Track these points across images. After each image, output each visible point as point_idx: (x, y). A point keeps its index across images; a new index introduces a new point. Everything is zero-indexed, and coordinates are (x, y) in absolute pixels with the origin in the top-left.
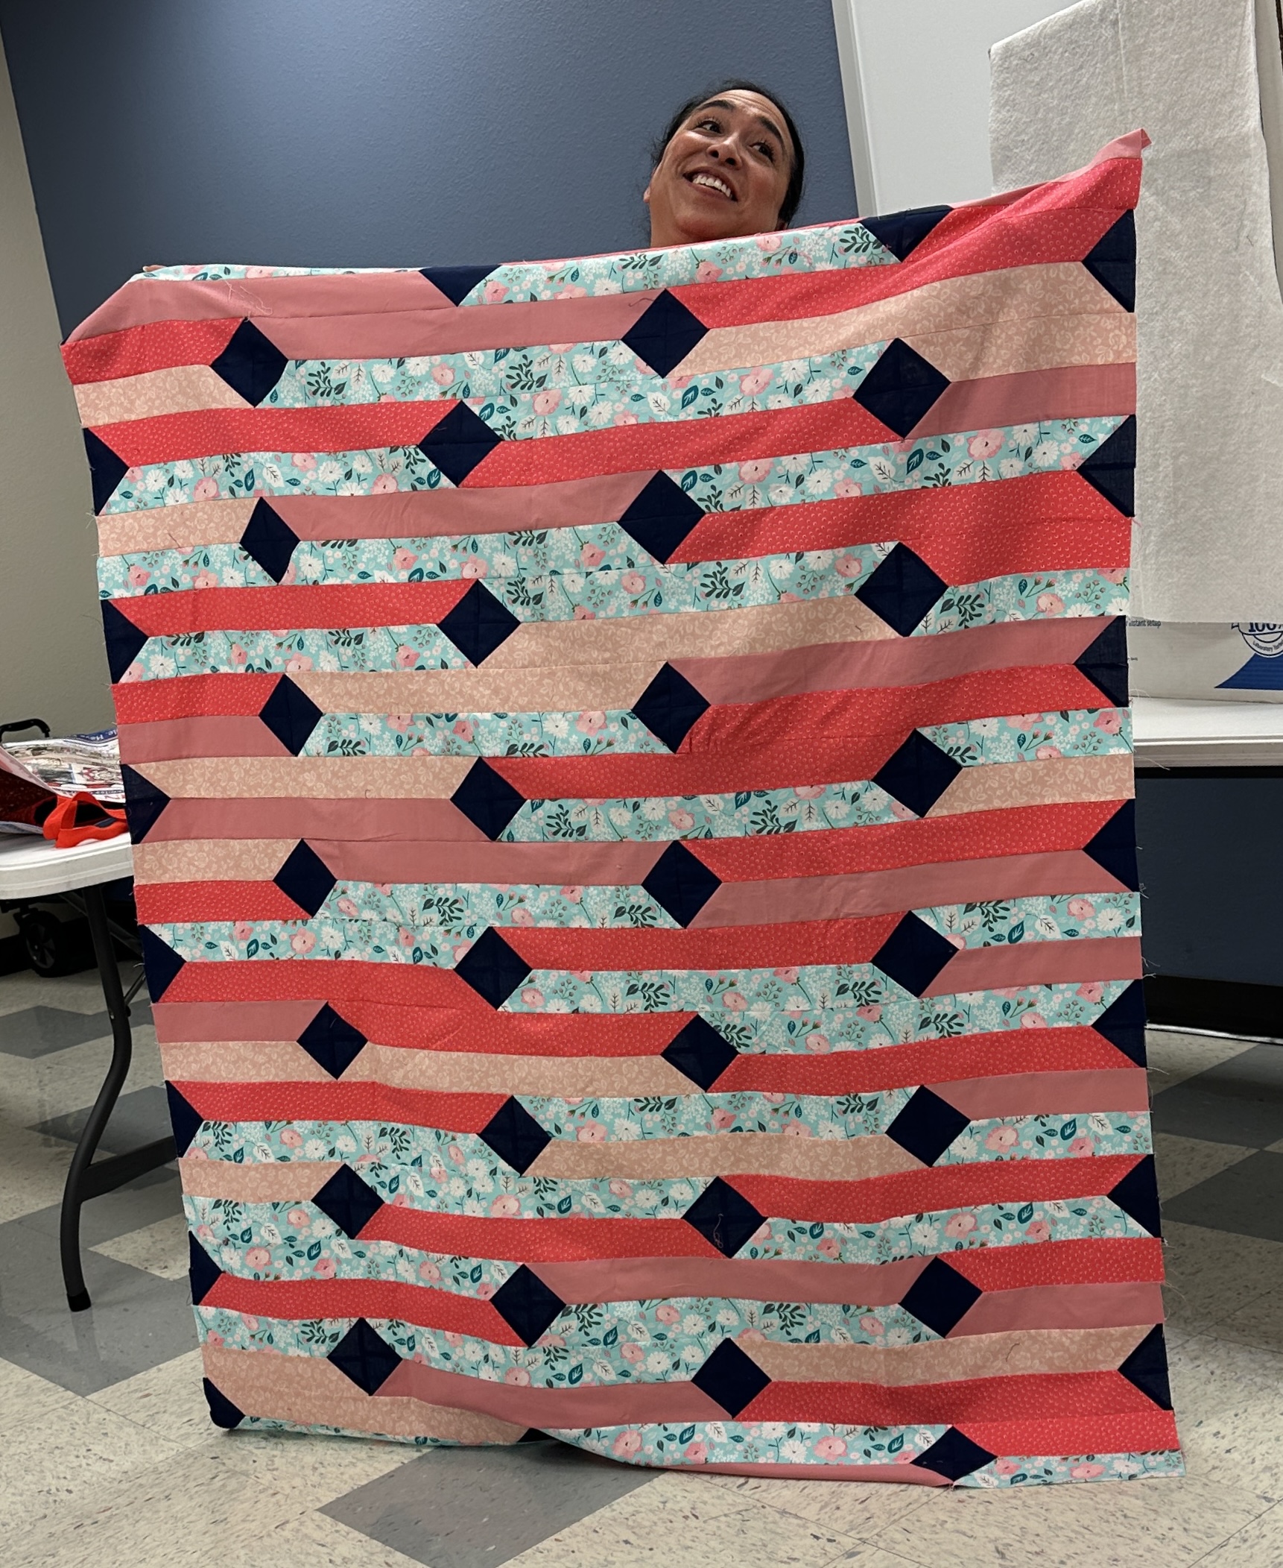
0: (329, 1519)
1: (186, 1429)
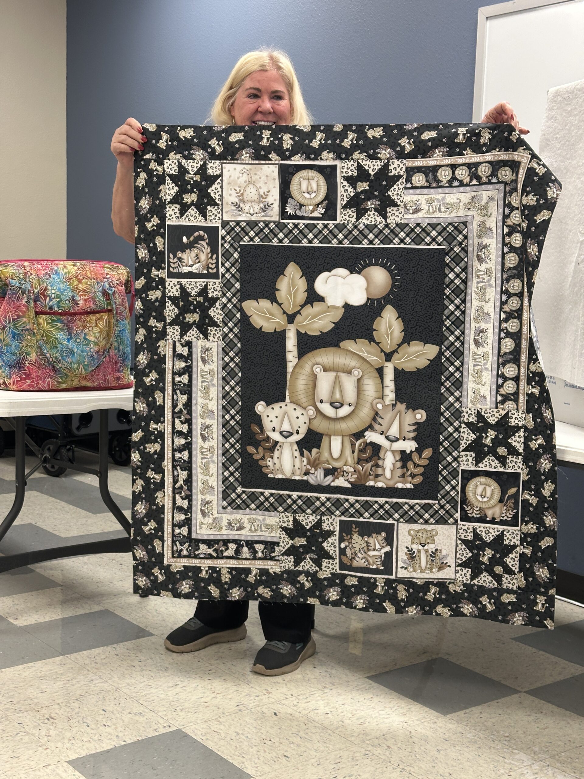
0: (71, 768)
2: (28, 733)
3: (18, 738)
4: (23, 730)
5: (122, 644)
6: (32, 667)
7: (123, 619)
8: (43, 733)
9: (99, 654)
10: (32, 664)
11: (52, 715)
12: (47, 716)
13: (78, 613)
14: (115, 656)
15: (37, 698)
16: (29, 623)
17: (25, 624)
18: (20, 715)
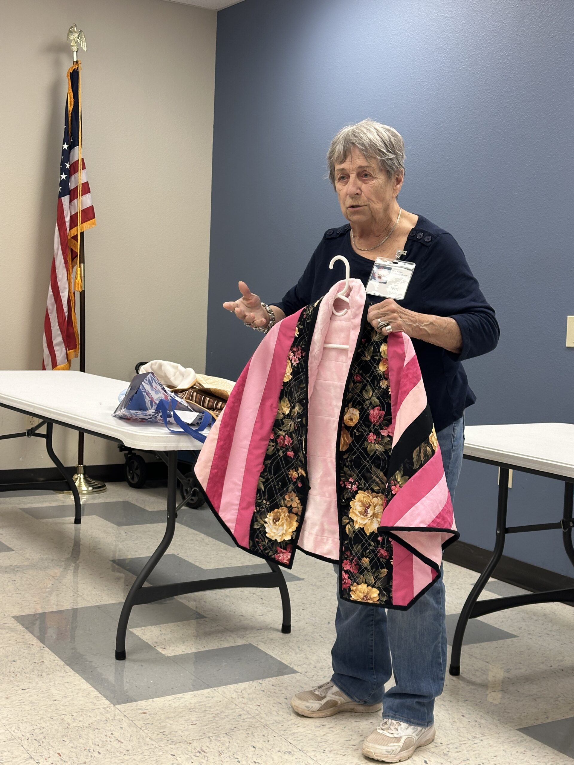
4: (177, 762)
5: (267, 680)
6: (181, 698)
7: (267, 654)
9: (245, 689)
10: (181, 695)
11: (204, 749)
12: (199, 749)
13: (223, 646)
14: (261, 692)
15: (188, 730)
16: (177, 654)
17: (173, 654)
18: (172, 746)
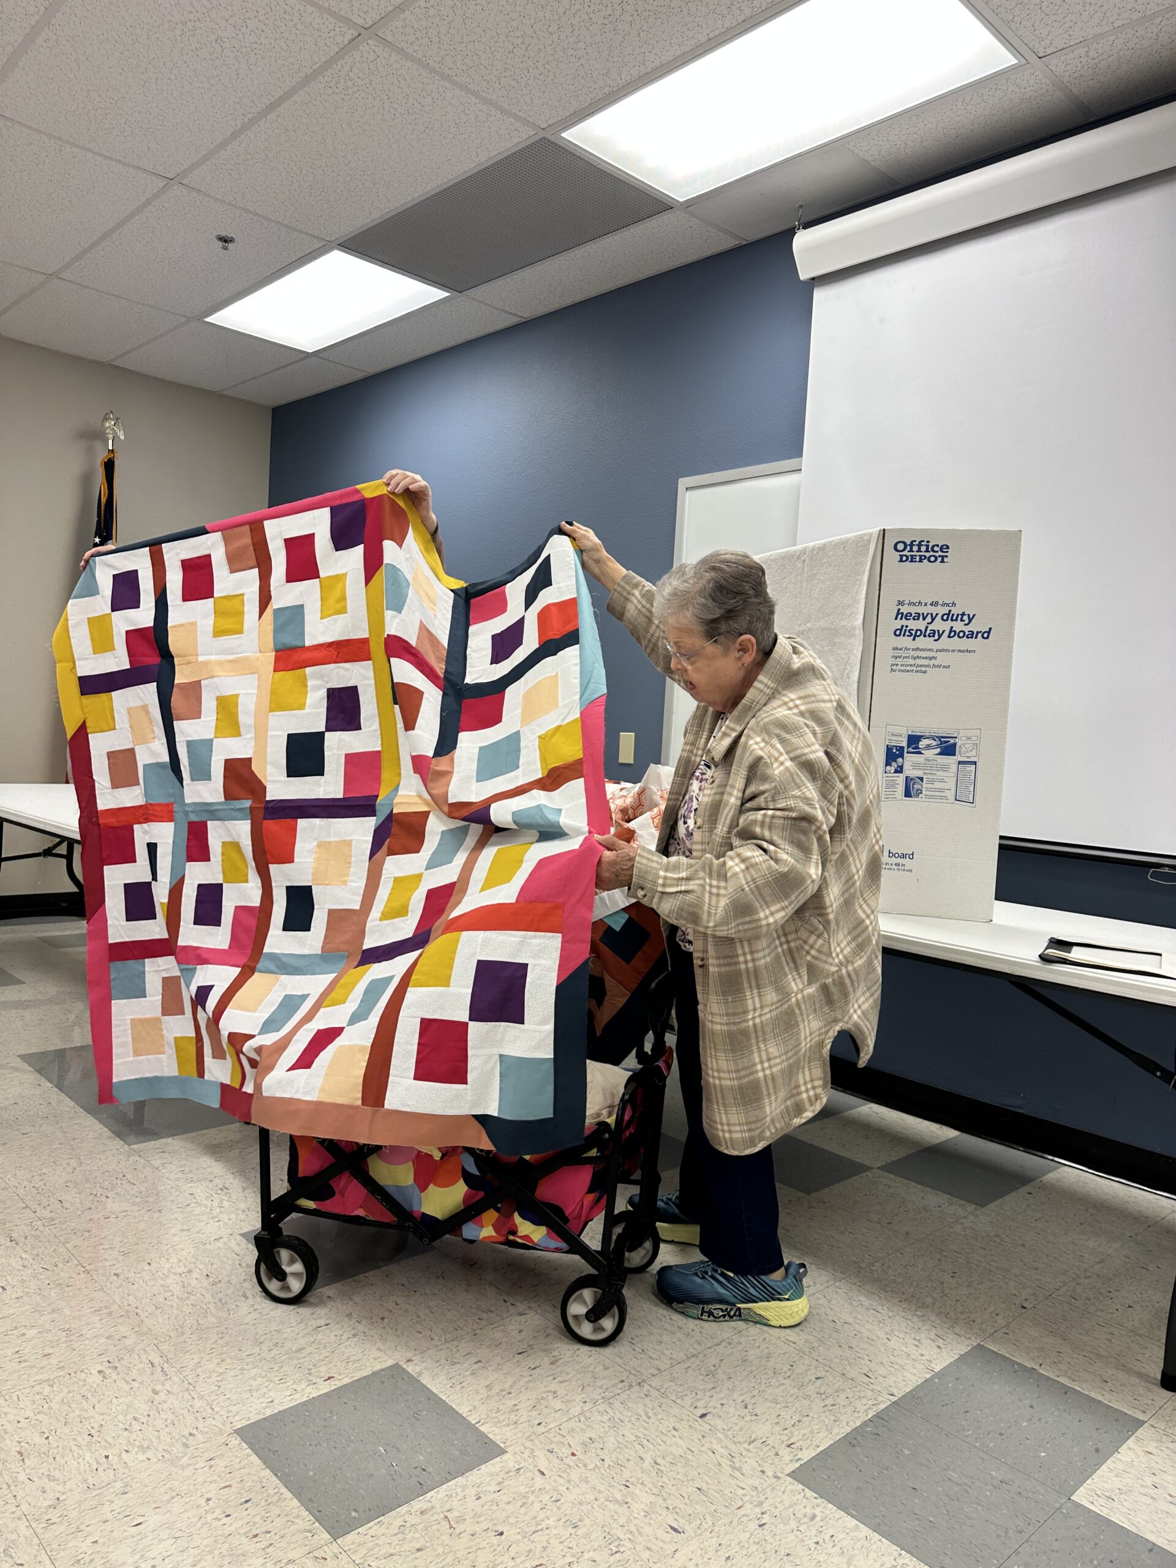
1: (180, 1175)
2: (200, 1205)
3: (189, 1209)
4: (194, 1201)
8: (216, 1203)
11: (227, 1185)
12: (220, 1186)
15: (210, 1167)
18: (191, 1185)
